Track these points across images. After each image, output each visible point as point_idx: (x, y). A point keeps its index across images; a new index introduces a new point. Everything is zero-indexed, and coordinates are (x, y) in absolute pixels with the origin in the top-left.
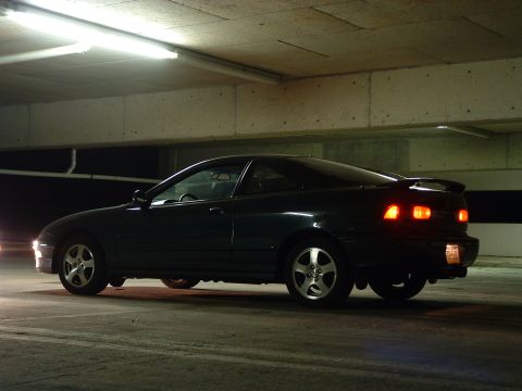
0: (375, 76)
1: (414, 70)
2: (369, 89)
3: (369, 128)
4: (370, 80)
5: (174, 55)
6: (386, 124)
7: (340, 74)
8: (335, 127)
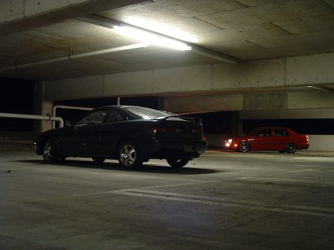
0: (288, 59)
1: (309, 57)
2: (285, 66)
3: (285, 86)
4: (285, 62)
5: (189, 48)
6: (294, 84)
7: (269, 59)
8: (267, 85)
